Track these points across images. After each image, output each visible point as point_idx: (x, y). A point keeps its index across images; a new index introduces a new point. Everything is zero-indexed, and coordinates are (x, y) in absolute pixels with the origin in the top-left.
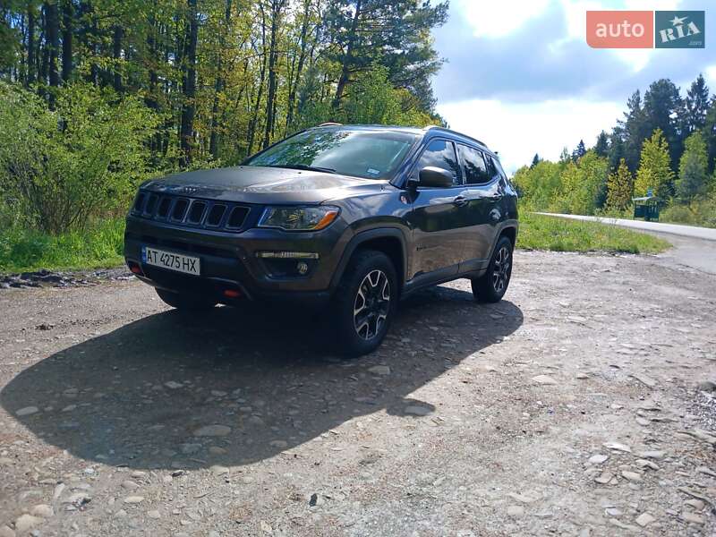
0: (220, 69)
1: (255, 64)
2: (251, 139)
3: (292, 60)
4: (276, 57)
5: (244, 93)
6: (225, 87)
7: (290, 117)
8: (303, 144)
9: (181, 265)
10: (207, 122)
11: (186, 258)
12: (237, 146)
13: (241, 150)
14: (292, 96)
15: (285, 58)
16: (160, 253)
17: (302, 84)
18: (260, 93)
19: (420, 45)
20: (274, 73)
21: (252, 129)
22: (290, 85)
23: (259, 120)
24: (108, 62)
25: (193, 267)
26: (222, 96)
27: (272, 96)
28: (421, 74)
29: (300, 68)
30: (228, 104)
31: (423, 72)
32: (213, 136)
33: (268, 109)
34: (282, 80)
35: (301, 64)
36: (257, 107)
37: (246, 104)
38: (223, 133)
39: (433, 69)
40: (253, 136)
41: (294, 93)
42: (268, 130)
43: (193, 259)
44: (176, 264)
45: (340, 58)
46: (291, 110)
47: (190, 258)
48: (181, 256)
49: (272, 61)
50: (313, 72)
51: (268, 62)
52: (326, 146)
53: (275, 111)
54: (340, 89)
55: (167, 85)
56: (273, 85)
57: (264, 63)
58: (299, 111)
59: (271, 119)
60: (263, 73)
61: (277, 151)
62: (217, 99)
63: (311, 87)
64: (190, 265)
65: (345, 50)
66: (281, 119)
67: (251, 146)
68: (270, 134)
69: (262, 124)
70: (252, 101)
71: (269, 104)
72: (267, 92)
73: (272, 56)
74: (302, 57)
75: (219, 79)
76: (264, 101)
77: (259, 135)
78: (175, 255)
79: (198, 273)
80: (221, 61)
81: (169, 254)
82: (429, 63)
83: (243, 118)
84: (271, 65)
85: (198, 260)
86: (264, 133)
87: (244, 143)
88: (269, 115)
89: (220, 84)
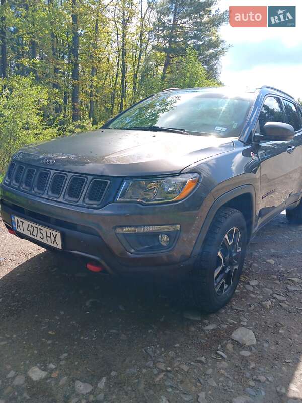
0: (93, 62)
1: (113, 58)
2: (113, 103)
3: (135, 54)
4: (126, 53)
5: (108, 76)
6: (96, 72)
7: (135, 88)
8: (147, 108)
9: (45, 237)
10: (87, 94)
11: (49, 231)
12: (105, 108)
13: (107, 109)
14: (136, 76)
15: (131, 54)
16: (27, 223)
17: (142, 68)
18: (117, 75)
19: (214, 38)
20: (125, 63)
21: (113, 97)
22: (134, 69)
23: (117, 91)
24: (28, 62)
25: (55, 240)
26: (95, 78)
27: (124, 77)
28: (215, 56)
29: (140, 58)
30: (99, 83)
31: (216, 55)
32: (91, 102)
33: (122, 85)
34: (129, 67)
35: (140, 56)
36: (115, 84)
37: (109, 82)
38: (97, 100)
39: (222, 52)
40: (114, 101)
41: (137, 74)
42: (122, 97)
43: (55, 233)
44: (40, 235)
45: (165, 50)
46: (135, 84)
47: (52, 231)
48: (44, 229)
49: (123, 55)
50: (148, 60)
51: (121, 57)
52: (165, 109)
53: (126, 86)
54: (164, 70)
55: (64, 74)
56: (124, 70)
57: (119, 57)
58: (140, 84)
59: (124, 90)
60: (118, 64)
61: (131, 114)
62: (92, 80)
63: (147, 70)
64: (53, 239)
65: (167, 45)
66: (129, 90)
67: (113, 107)
68: (123, 99)
69: (119, 93)
70: (113, 81)
71: (123, 81)
72: (121, 75)
73: (123, 53)
74: (141, 52)
75: (93, 68)
76: (119, 80)
77: (117, 100)
78: (39, 227)
79: (60, 247)
80: (93, 57)
81: (34, 225)
82: (219, 49)
83: (108, 91)
84: (123, 58)
85: (59, 235)
86: (120, 99)
87: (109, 105)
88: (123, 88)
89: (94, 71)
